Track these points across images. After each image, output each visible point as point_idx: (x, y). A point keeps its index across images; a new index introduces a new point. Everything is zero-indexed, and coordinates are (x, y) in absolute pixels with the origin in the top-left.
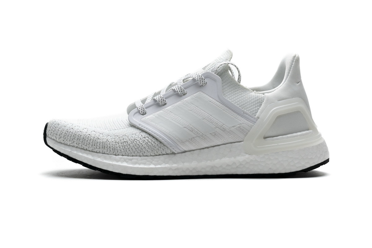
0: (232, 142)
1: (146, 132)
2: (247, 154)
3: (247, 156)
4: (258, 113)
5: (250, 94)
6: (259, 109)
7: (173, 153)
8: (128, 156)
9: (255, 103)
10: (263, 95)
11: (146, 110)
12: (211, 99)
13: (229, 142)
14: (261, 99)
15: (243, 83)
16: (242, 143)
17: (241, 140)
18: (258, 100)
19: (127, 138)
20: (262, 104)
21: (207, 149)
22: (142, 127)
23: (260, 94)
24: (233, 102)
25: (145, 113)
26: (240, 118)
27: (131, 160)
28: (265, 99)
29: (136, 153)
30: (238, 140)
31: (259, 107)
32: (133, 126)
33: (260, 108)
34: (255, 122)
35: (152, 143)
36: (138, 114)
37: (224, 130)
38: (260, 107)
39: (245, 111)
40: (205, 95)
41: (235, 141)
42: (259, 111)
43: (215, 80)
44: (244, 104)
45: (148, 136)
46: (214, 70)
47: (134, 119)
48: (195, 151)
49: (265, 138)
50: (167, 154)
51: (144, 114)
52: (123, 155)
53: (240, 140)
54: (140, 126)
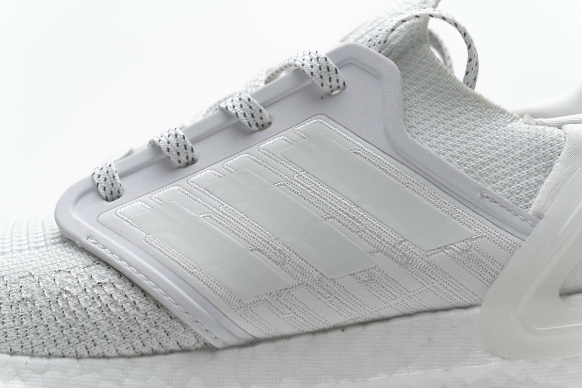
0: (435, 307)
1: (109, 266)
2: (496, 355)
3: (495, 363)
4: (539, 197)
5: (509, 126)
6: (541, 182)
7: (208, 348)
8: (32, 355)
9: (525, 159)
10: (556, 131)
11: (126, 185)
12: (359, 143)
13: (423, 308)
14: (551, 145)
15: (481, 89)
16: (477, 310)
17: (473, 302)
18: (538, 148)
19: (34, 286)
20: (552, 165)
21: (338, 334)
22: (96, 246)
23: (548, 129)
24: (442, 157)
25: (115, 193)
26: (466, 214)
27: (41, 372)
28: (566, 146)
29: (62, 343)
30: (459, 302)
31: (540, 177)
32: (68, 240)
33: (547, 180)
34: (527, 234)
35: (127, 306)
36: (92, 196)
37: (405, 262)
38: (546, 176)
39: (489, 188)
40: (338, 130)
41: (447, 305)
42: (543, 189)
43: (375, 74)
44: (483, 164)
45: (115, 278)
46: (377, 41)
47: (76, 216)
48: (293, 341)
49: (566, 294)
50: (185, 350)
51: (113, 196)
52: (12, 353)
53: (468, 302)
54: (90, 243)
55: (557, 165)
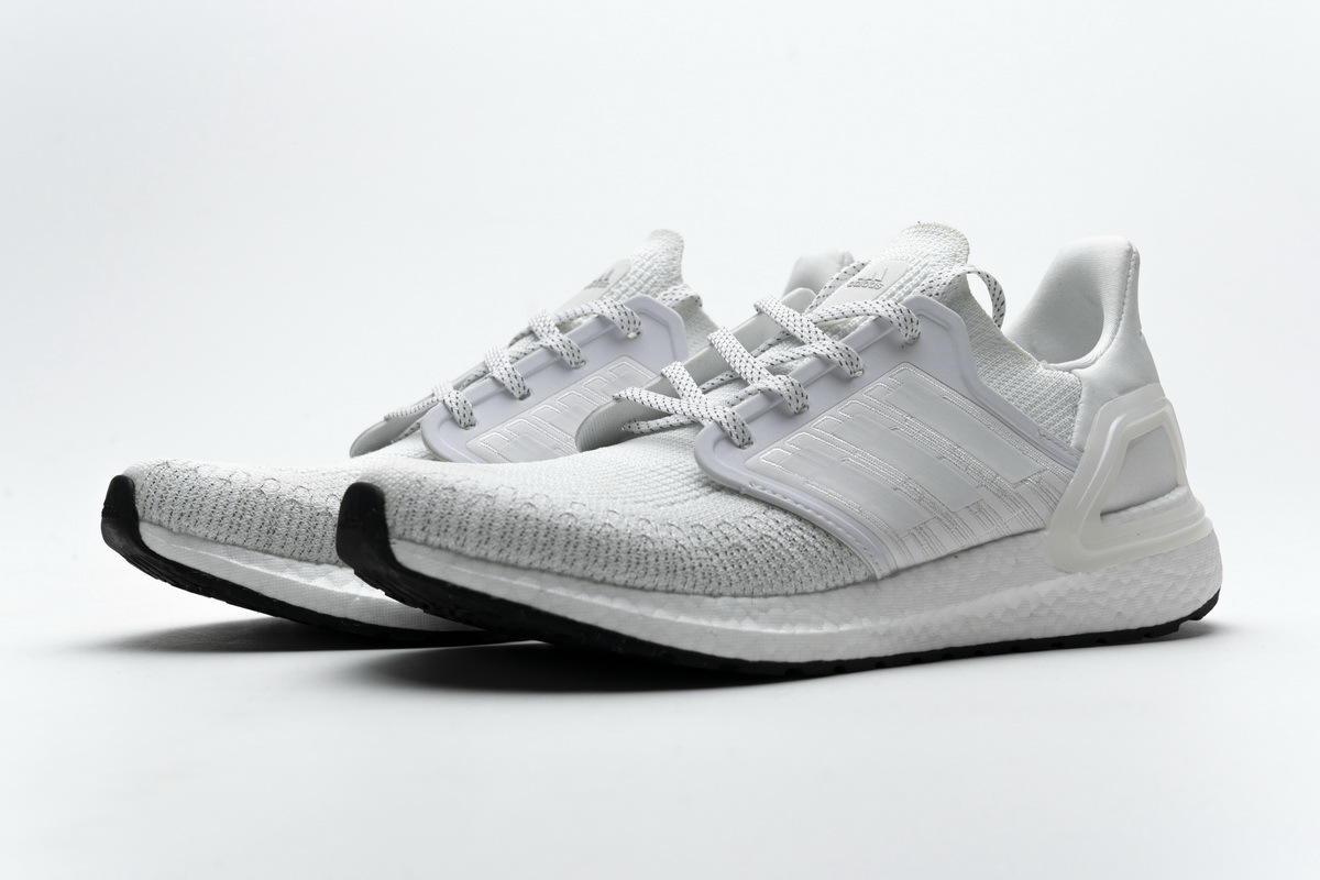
0: (1014, 533)
1: (785, 511)
2: (1061, 571)
3: (1063, 579)
4: (1075, 435)
6: (1073, 421)
7: (872, 580)
8: (752, 596)
9: (1058, 402)
10: (1070, 375)
11: (752, 429)
12: (944, 389)
14: (1073, 389)
16: (1046, 533)
17: (1040, 525)
18: (1065, 391)
19: (734, 532)
20: (1077, 406)
22: (765, 492)
25: (746, 440)
26: (1032, 451)
27: (766, 610)
28: (1085, 389)
29: (777, 584)
30: (1032, 527)
31: (1071, 416)
33: (1078, 419)
34: (1076, 467)
35: (817, 545)
36: (724, 445)
37: (1001, 494)
38: (1075, 415)
40: (922, 376)
41: (1023, 530)
42: (1077, 427)
43: (945, 327)
44: (1031, 406)
45: (797, 523)
46: (936, 290)
47: (722, 463)
48: (923, 569)
49: (1103, 514)
50: (855, 583)
51: (746, 442)
52: (735, 596)
53: (1038, 526)
54: (757, 488)
55: (1081, 406)
